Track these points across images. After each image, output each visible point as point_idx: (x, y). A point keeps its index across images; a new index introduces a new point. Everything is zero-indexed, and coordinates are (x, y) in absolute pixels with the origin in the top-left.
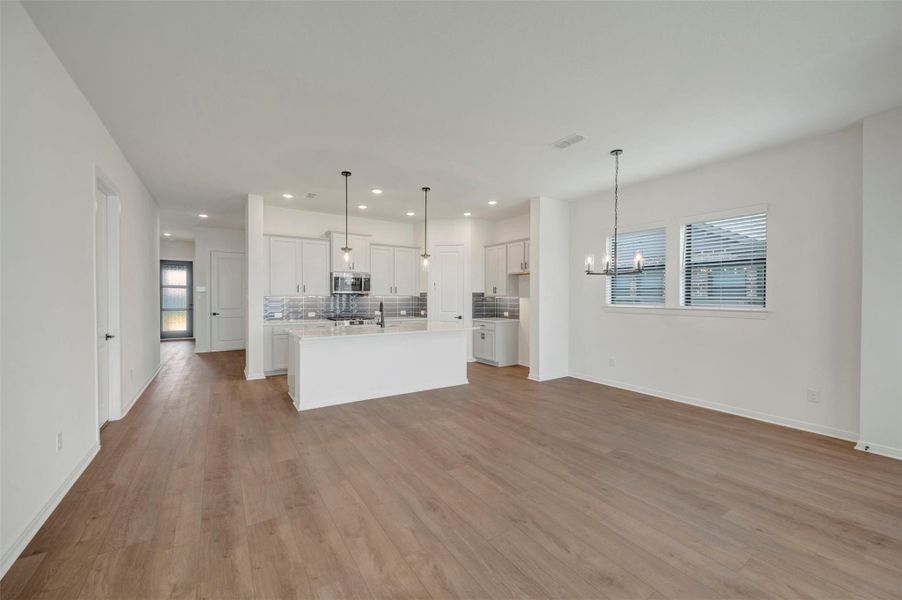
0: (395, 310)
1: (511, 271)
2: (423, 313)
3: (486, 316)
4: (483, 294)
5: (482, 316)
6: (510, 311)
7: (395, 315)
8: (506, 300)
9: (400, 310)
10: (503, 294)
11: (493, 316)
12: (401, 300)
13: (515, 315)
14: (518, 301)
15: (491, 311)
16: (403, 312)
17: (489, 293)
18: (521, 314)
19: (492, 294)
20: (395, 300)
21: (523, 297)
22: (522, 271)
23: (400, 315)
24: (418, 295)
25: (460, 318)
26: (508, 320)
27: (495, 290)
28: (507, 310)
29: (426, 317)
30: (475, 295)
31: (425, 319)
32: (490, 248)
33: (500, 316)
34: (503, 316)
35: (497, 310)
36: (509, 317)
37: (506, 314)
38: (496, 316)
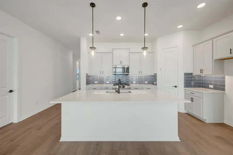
0: (143, 81)
1: (216, 57)
2: (155, 83)
3: (195, 86)
4: (192, 74)
5: (191, 86)
6: (214, 85)
7: (142, 83)
8: (211, 78)
9: (145, 81)
10: (209, 73)
11: (200, 87)
12: (145, 77)
13: (221, 87)
14: (224, 78)
15: (198, 83)
16: (146, 82)
17: (196, 73)
18: (227, 87)
19: (199, 73)
20: (142, 77)
21: (228, 75)
22: (230, 56)
23: (145, 84)
24: (153, 75)
25: (176, 87)
27: (201, 71)
28: (212, 84)
29: (157, 85)
30: (185, 74)
31: (156, 86)
32: (196, 46)
33: (205, 87)
34: (208, 87)
35: (202, 83)
36: (215, 88)
37: (211, 86)
38: (202, 87)
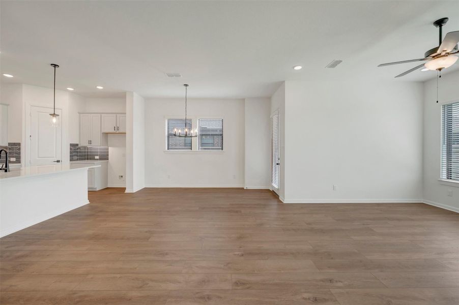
1: (104, 131)
2: (13, 160)
3: (80, 159)
4: (77, 145)
6: (100, 156)
8: (98, 149)
10: (97, 145)
11: (85, 159)
13: (105, 157)
14: (108, 149)
15: (83, 156)
17: (83, 143)
18: (110, 157)
19: (86, 145)
21: (111, 147)
22: (115, 132)
25: (58, 161)
26: (99, 161)
27: (90, 142)
28: (97, 155)
29: (20, 162)
30: (72, 145)
31: (19, 164)
32: (84, 115)
33: (90, 159)
34: (94, 159)
35: (88, 155)
36: (100, 159)
37: (97, 157)
38: (88, 159)
